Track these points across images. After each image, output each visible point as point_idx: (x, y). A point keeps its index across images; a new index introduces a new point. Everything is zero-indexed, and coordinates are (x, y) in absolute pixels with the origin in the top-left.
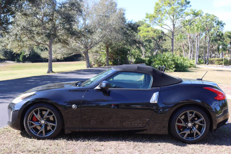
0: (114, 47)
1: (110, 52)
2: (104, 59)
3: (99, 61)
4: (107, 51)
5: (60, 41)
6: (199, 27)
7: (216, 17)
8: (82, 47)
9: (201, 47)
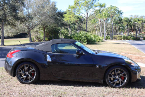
0: (49, 28)
1: (47, 32)
2: (42, 36)
3: (39, 37)
4: (44, 31)
5: (9, 24)
6: (106, 14)
7: (117, 8)
8: (26, 28)
9: (108, 28)
